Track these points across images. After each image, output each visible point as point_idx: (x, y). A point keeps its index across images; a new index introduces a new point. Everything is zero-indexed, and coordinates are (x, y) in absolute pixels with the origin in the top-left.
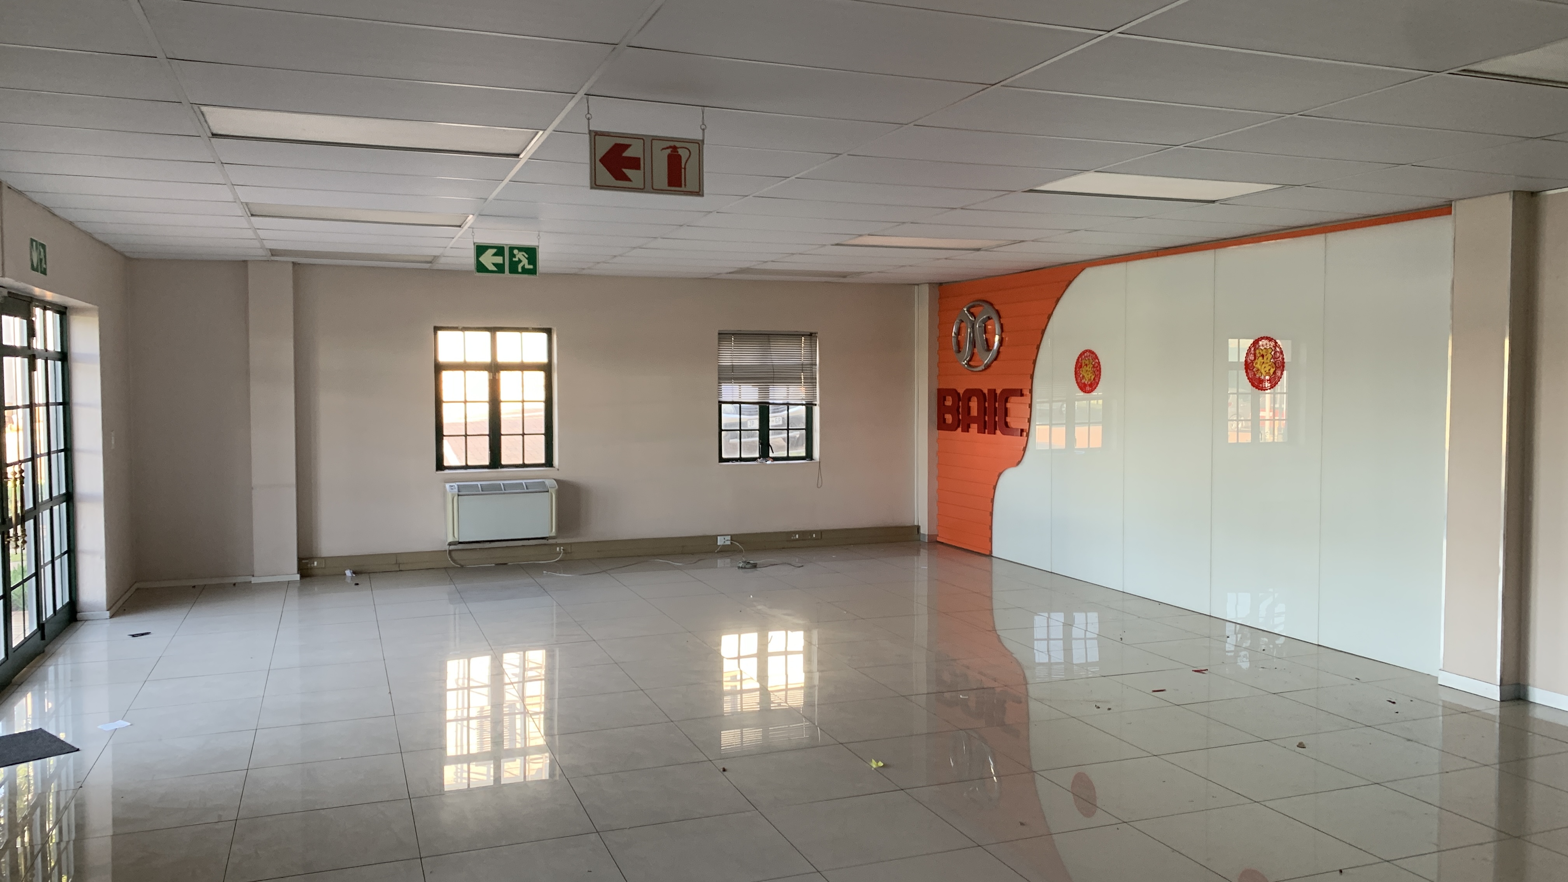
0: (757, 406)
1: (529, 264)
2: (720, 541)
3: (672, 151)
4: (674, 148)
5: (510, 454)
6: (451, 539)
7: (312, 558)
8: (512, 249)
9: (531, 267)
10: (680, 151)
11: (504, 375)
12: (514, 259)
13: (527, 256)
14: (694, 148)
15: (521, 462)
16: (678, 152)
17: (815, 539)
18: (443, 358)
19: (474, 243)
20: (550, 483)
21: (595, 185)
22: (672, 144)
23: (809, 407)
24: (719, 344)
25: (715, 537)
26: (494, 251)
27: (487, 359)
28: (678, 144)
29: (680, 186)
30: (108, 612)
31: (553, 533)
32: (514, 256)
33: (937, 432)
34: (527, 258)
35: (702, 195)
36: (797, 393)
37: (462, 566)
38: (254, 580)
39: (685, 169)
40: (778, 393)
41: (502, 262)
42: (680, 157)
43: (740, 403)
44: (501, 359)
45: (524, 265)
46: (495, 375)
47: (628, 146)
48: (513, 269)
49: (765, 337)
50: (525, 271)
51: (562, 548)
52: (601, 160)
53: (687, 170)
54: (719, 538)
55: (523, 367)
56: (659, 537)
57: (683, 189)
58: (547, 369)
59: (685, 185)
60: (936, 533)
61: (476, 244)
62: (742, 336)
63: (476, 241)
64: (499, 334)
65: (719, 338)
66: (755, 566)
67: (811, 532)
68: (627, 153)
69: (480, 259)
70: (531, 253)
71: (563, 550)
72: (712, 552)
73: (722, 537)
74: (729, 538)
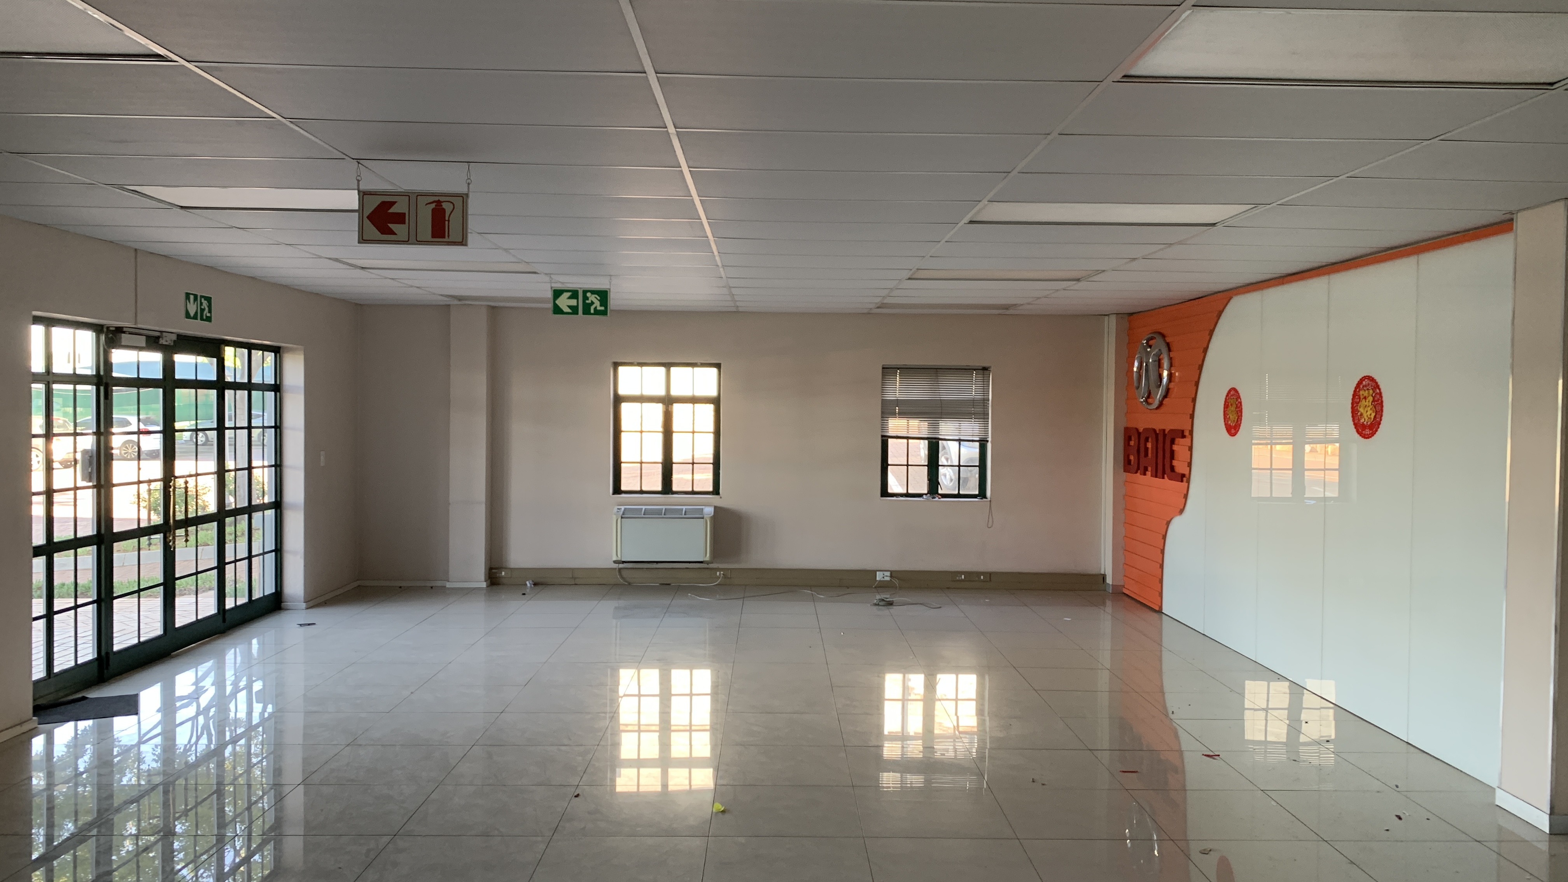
0: (926, 442)
1: (601, 306)
2: (879, 576)
3: (436, 206)
4: (439, 203)
5: (681, 480)
6: (615, 558)
7: (500, 568)
8: (585, 292)
9: (603, 308)
10: (444, 205)
11: (677, 408)
12: (587, 302)
13: (599, 298)
14: (458, 202)
15: (690, 489)
16: (442, 206)
17: (982, 581)
18: (622, 391)
19: (551, 288)
20: (709, 511)
21: (363, 240)
22: (436, 199)
23: (983, 444)
24: (882, 378)
25: (874, 573)
26: (569, 294)
27: (662, 392)
28: (442, 199)
29: (444, 237)
30: (304, 604)
31: (707, 558)
32: (588, 299)
33: (1124, 476)
34: (599, 301)
35: (466, 245)
36: (970, 428)
37: (629, 584)
38: (448, 585)
39: (449, 221)
40: (947, 428)
41: (576, 304)
42: (444, 210)
43: (908, 438)
44: (674, 392)
45: (596, 307)
46: (668, 407)
47: (394, 203)
48: (586, 311)
49: (935, 372)
50: (597, 312)
51: (722, 573)
52: (368, 217)
53: (450, 222)
54: (877, 573)
55: (694, 400)
56: (814, 568)
57: (446, 239)
58: (716, 402)
59: (448, 236)
60: (1121, 583)
61: (553, 289)
62: (908, 371)
63: (553, 285)
64: (673, 369)
65: (883, 372)
66: (890, 604)
67: (979, 574)
68: (392, 210)
69: (557, 302)
70: (603, 295)
71: (723, 574)
72: (870, 587)
73: (882, 573)
74: (888, 574)
